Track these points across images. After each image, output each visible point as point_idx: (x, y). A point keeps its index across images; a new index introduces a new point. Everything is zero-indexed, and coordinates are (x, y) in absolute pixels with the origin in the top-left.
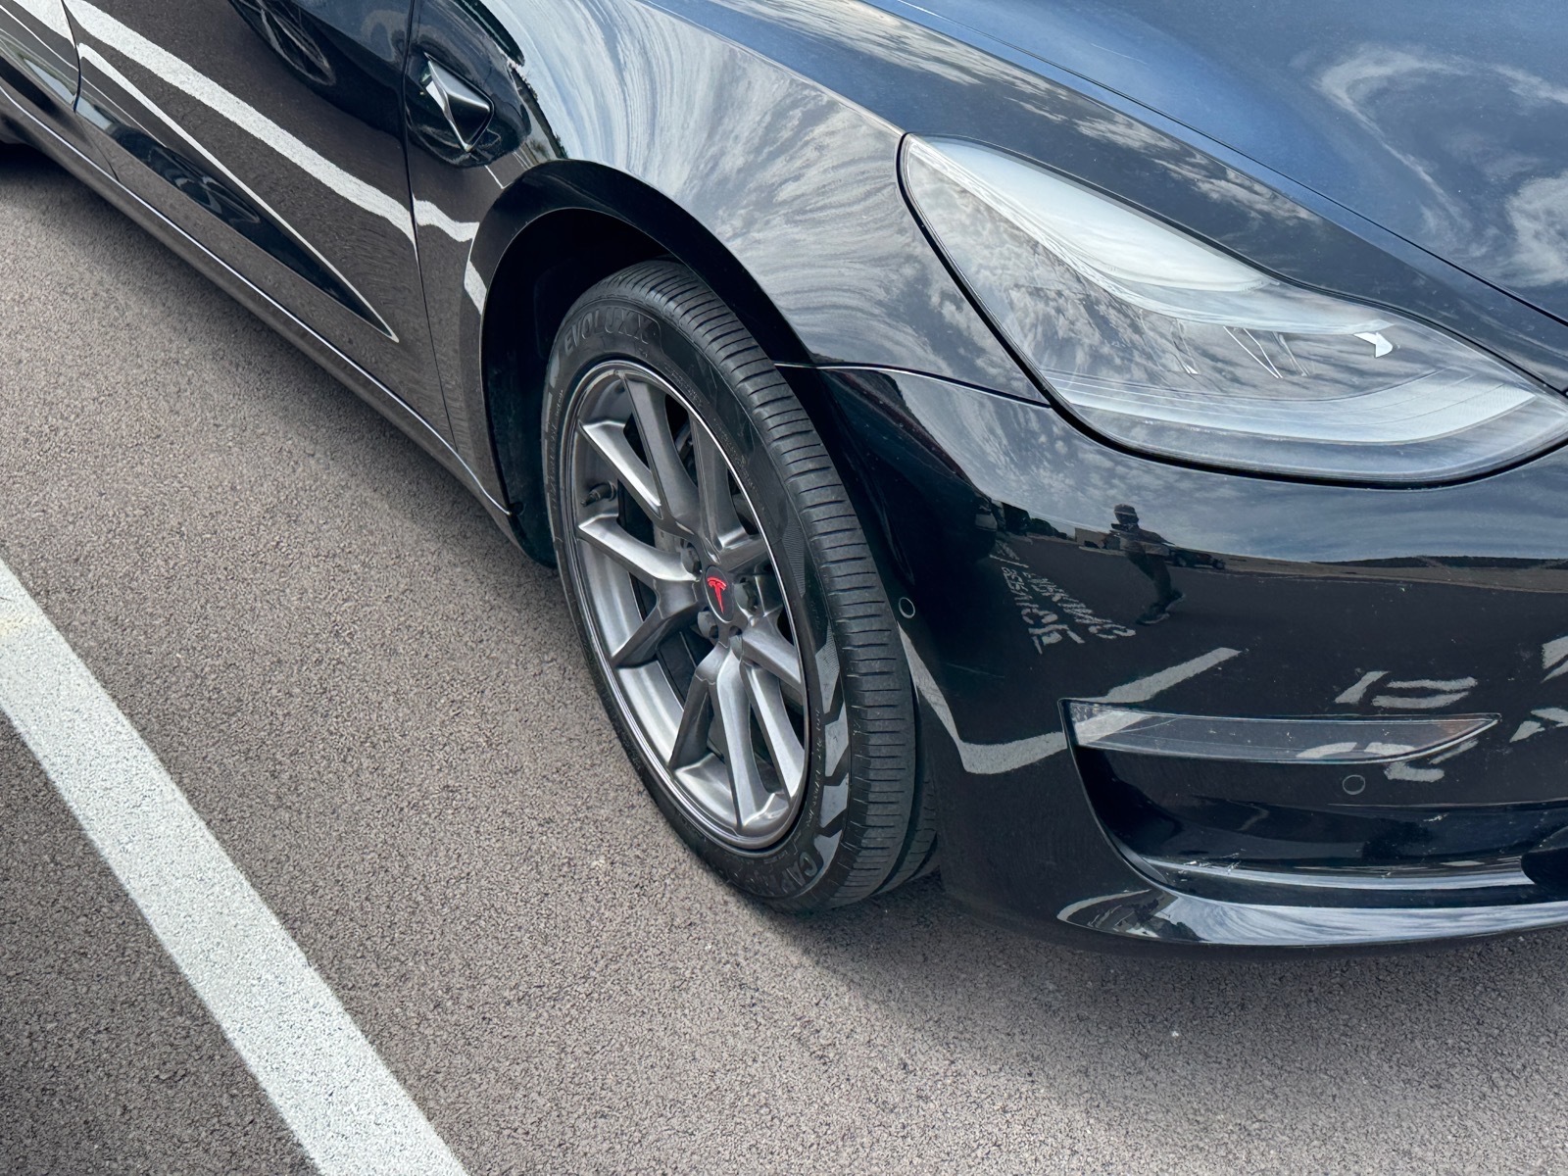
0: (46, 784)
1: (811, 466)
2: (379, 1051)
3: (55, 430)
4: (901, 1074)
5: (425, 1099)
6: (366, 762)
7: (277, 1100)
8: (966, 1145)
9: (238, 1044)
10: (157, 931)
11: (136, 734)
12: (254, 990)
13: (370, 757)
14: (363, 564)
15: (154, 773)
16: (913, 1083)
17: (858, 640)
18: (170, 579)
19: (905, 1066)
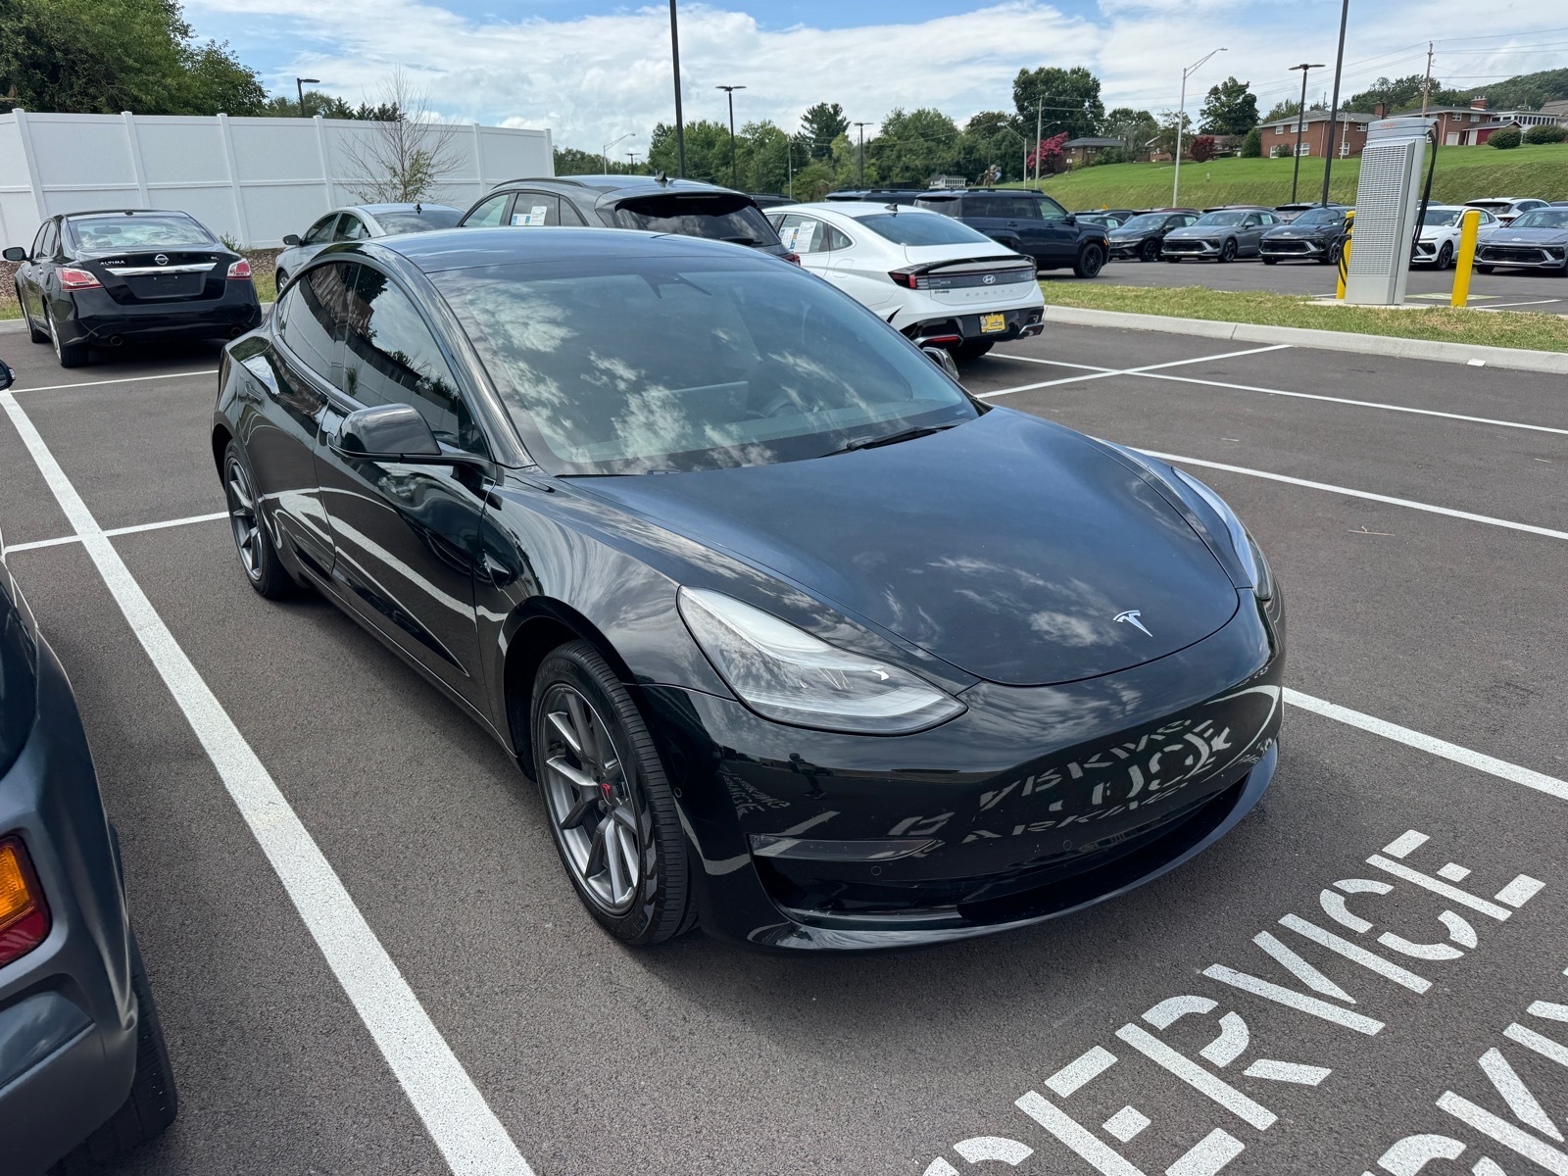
1: (639, 729)
2: (431, 1018)
4: (683, 1023)
5: (451, 1040)
6: (441, 879)
7: (378, 1042)
8: (710, 1055)
9: (362, 1016)
10: (329, 962)
11: (330, 867)
12: (374, 990)
13: (443, 877)
14: (452, 785)
15: (336, 886)
16: (687, 1028)
17: (660, 809)
18: (357, 793)
19: (685, 1018)
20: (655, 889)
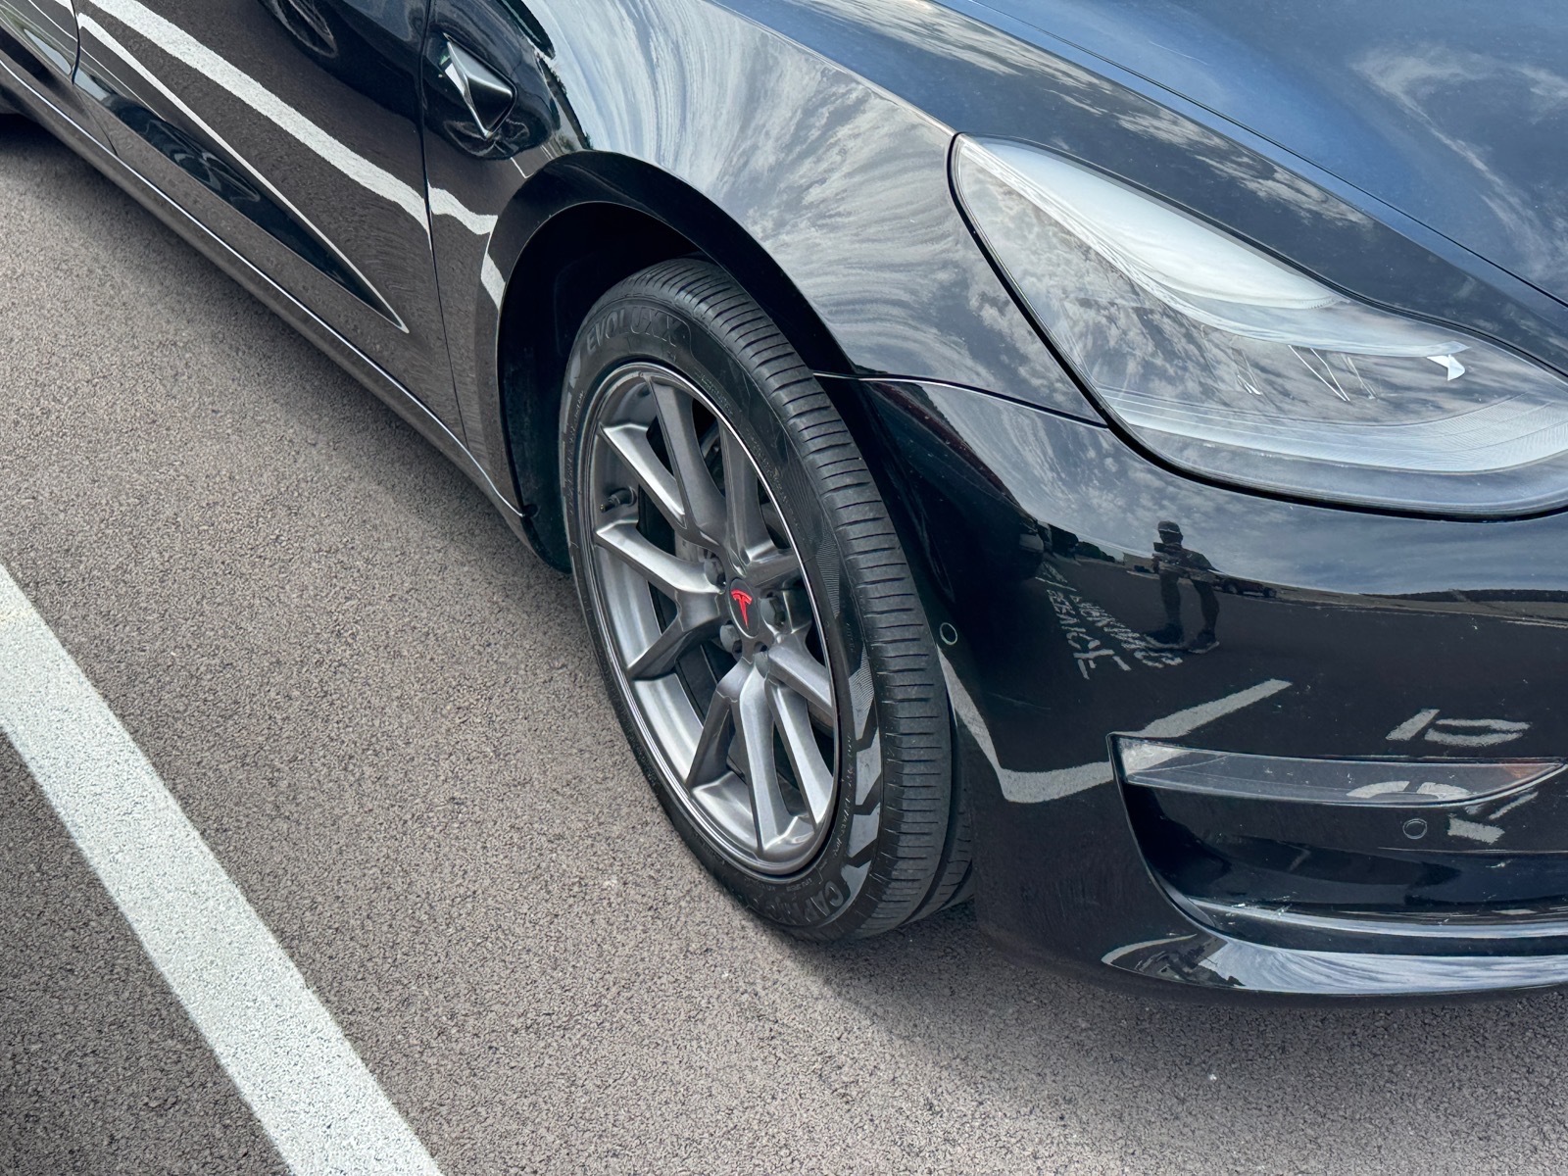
0: (33, 788)
1: (848, 481)
2: (380, 1081)
3: (47, 413)
4: (927, 1115)
5: (428, 1133)
6: (368, 771)
9: (231, 1071)
10: (148, 947)
11: (127, 736)
12: (250, 1012)
13: (372, 765)
14: (367, 561)
16: (939, 1125)
17: (894, 665)
18: (166, 572)
19: (931, 1106)
20: (873, 835)
